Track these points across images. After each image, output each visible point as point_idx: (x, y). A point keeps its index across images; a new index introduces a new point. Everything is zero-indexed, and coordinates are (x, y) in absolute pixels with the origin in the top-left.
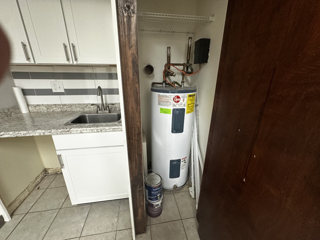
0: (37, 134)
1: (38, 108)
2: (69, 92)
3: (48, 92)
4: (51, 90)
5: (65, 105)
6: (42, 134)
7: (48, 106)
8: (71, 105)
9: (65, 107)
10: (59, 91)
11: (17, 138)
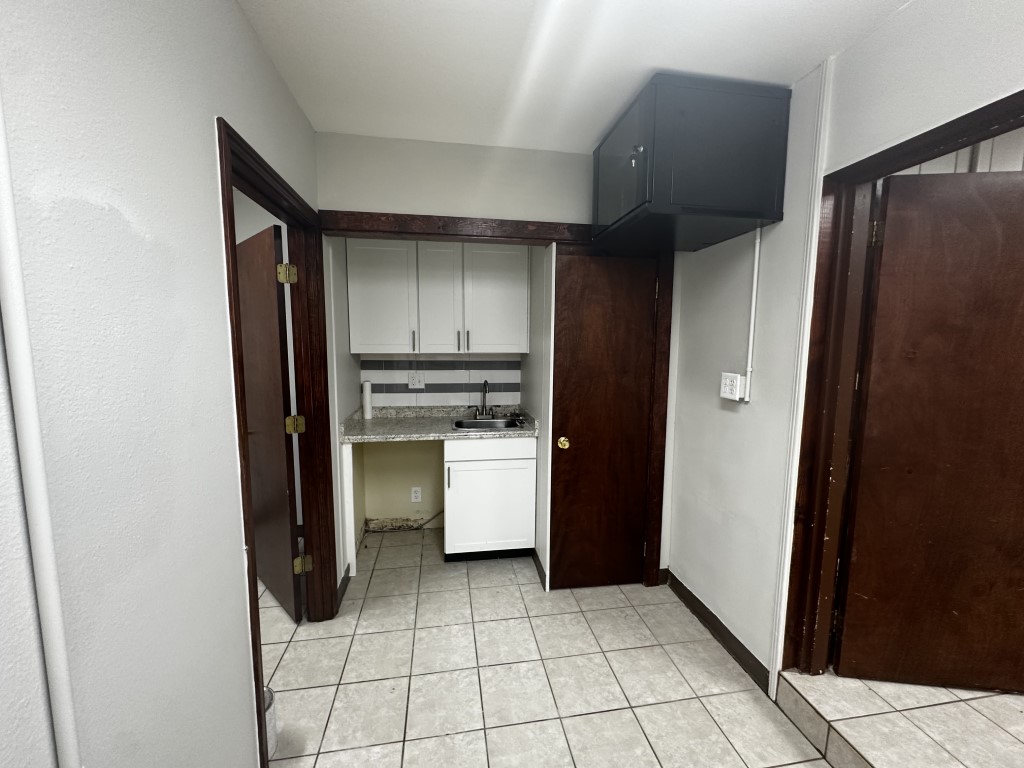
0: (432, 439)
1: (384, 411)
2: (431, 388)
3: (404, 389)
4: (407, 385)
5: (422, 408)
6: (437, 438)
7: (399, 409)
8: (431, 408)
9: (423, 411)
10: (417, 386)
11: (409, 442)
